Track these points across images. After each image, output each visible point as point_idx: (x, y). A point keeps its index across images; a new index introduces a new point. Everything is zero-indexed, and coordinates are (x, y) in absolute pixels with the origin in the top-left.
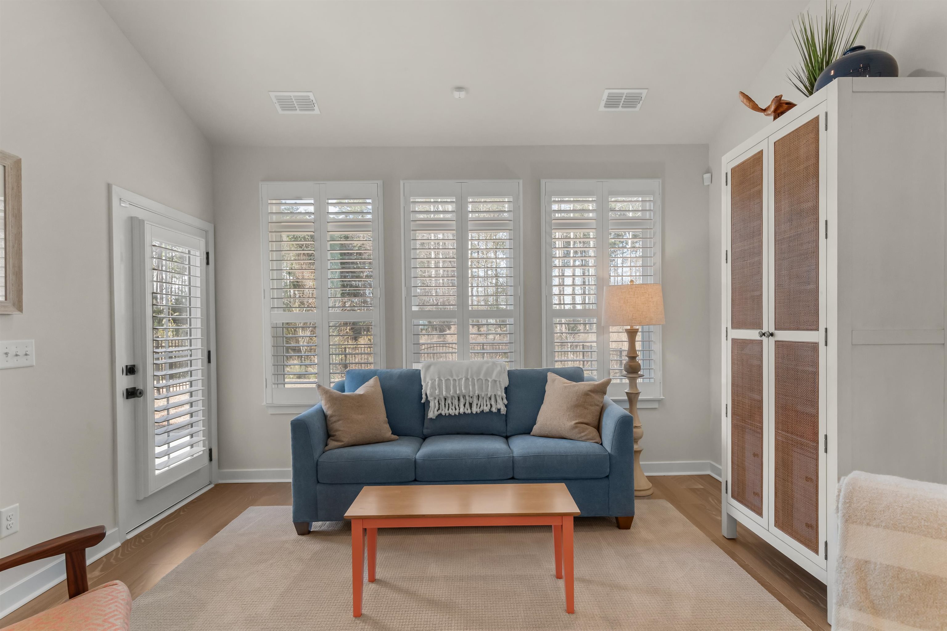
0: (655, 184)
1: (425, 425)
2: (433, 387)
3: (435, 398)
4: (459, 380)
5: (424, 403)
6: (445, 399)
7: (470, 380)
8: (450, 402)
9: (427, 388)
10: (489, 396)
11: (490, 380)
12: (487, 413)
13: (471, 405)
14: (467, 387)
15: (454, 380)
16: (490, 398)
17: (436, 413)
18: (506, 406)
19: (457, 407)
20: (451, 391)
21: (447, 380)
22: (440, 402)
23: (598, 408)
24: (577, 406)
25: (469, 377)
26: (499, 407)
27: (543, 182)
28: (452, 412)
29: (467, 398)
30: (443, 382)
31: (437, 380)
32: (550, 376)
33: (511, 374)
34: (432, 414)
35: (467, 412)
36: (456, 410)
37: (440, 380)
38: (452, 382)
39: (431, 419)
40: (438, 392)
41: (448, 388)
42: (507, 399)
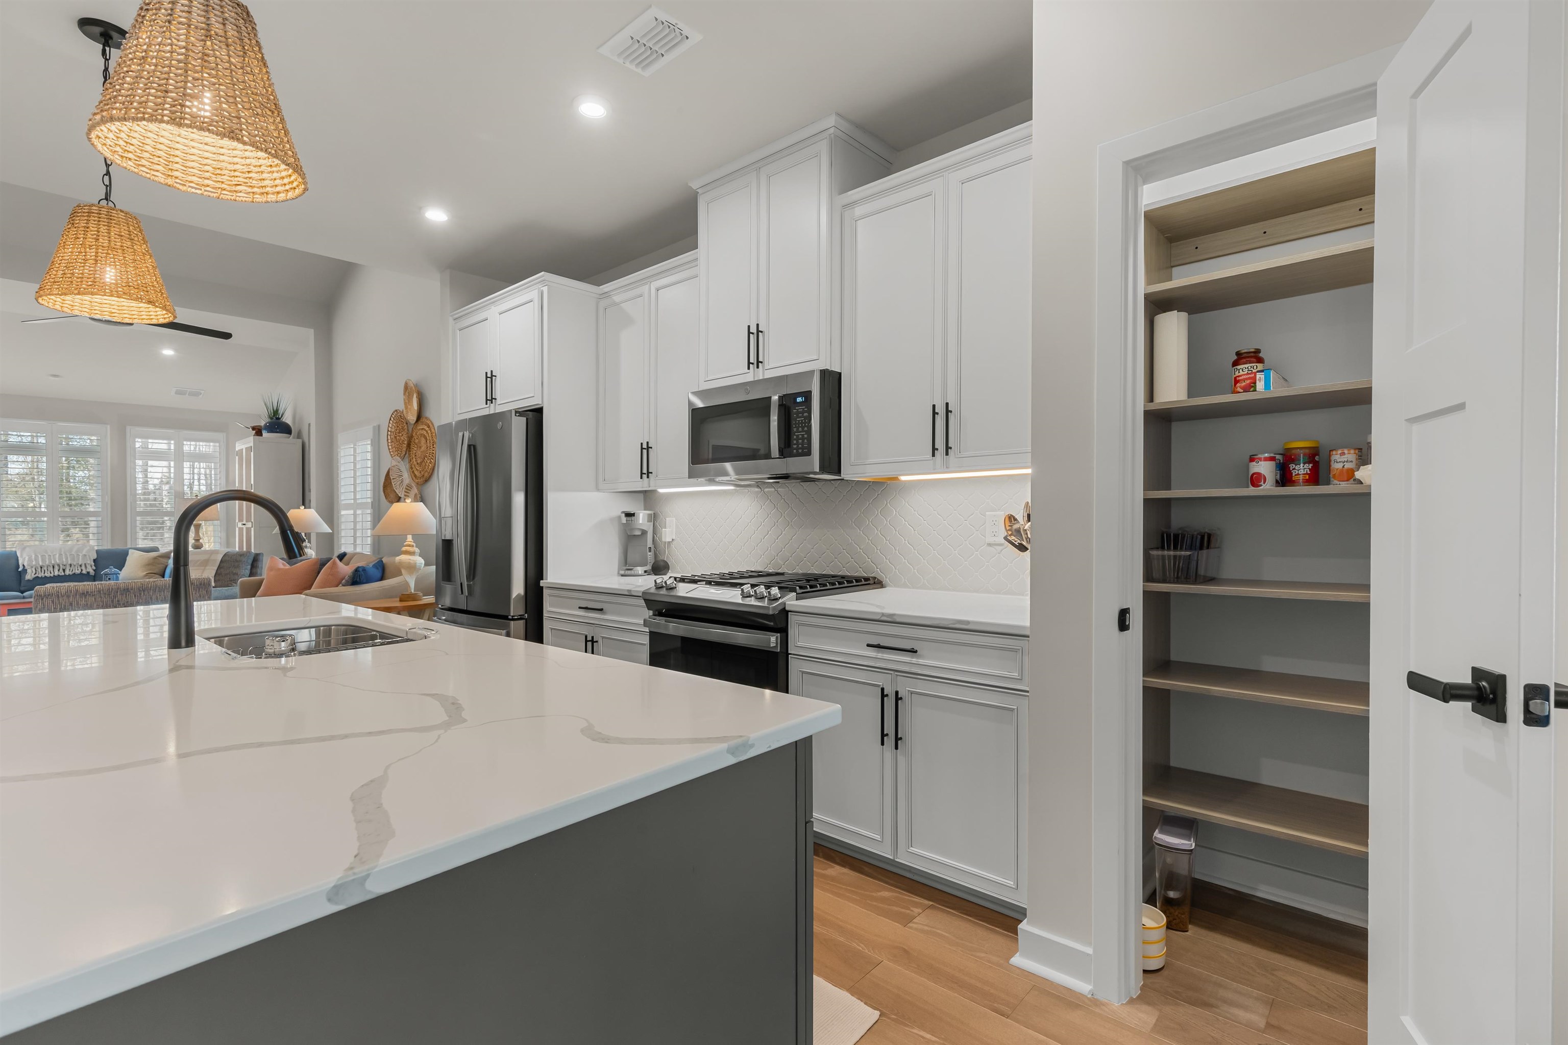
0: (221, 436)
1: (22, 585)
2: (30, 560)
3: (32, 567)
4: (54, 555)
5: (20, 572)
6: (41, 568)
7: (64, 555)
8: (45, 569)
9: (23, 560)
10: (80, 564)
11: (81, 555)
12: (78, 574)
13: (64, 570)
14: (59, 559)
15: (49, 555)
16: (81, 566)
17: (34, 576)
18: (94, 570)
19: (52, 572)
20: (46, 562)
21: (43, 556)
22: (37, 569)
23: (164, 566)
24: (148, 565)
25: (62, 553)
26: (88, 570)
27: (128, 428)
28: (47, 574)
29: (61, 566)
30: (39, 556)
31: (33, 556)
32: (130, 551)
33: (97, 552)
34: (29, 576)
35: (61, 574)
36: (51, 573)
37: (36, 556)
38: (47, 556)
39: (29, 580)
40: (34, 563)
41: (43, 560)
42: (95, 566)
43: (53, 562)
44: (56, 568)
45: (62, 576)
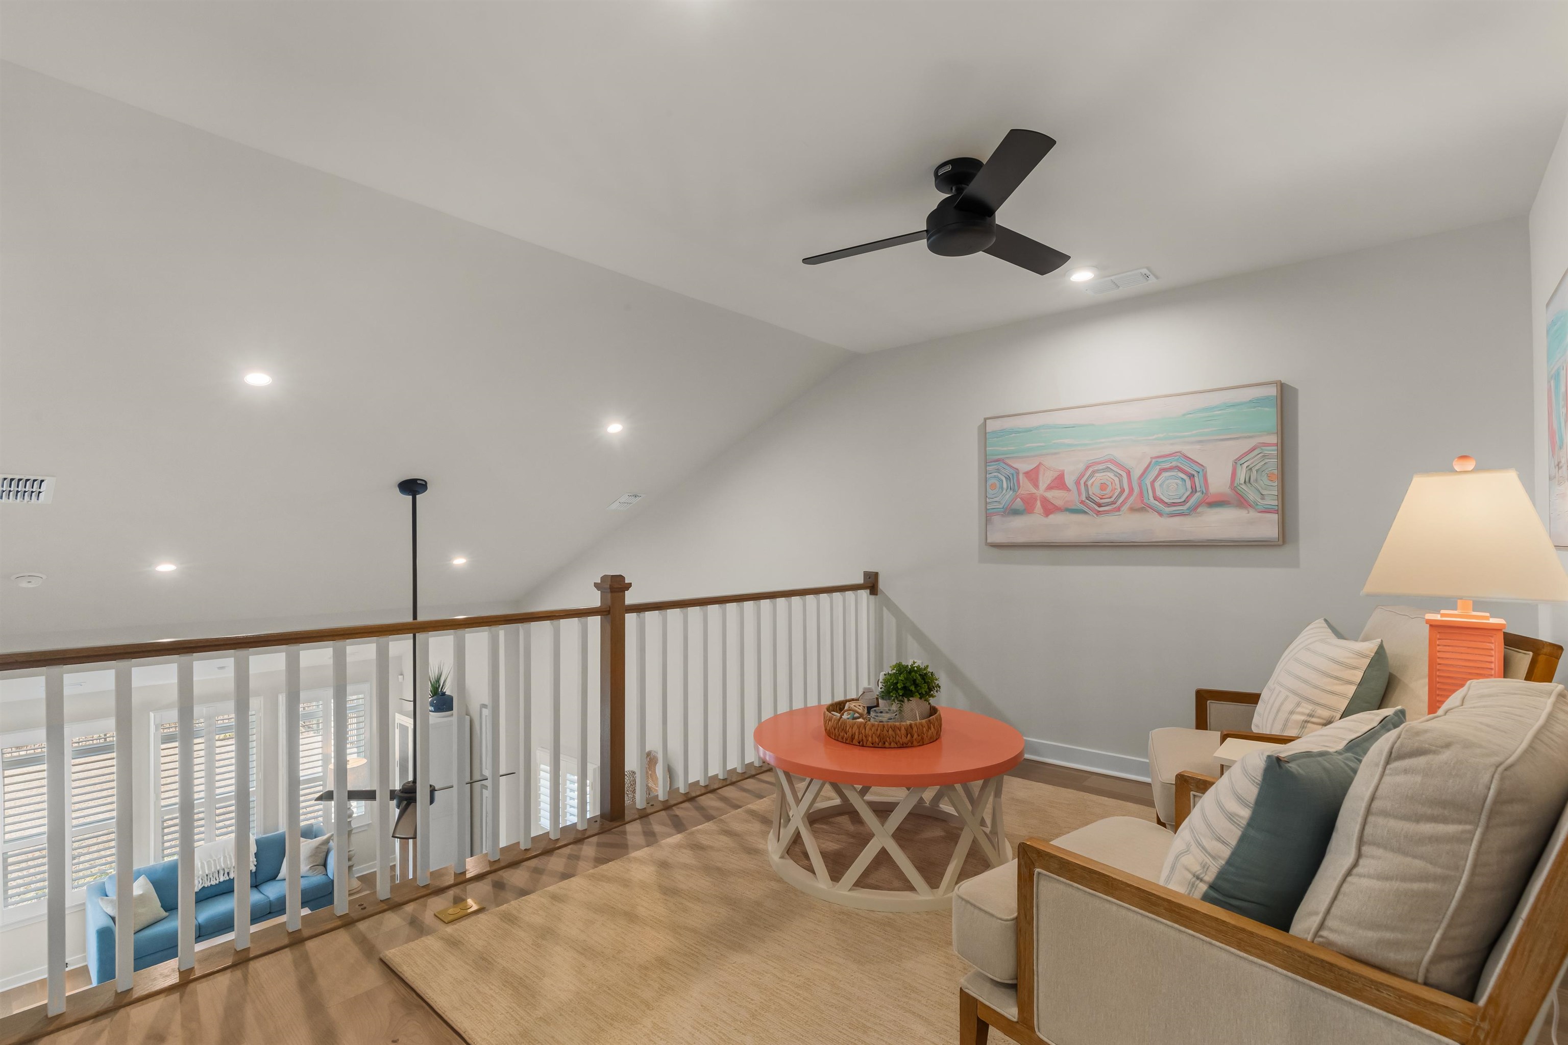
0: (365, 686)
4: (218, 859)
6: (207, 875)
7: (228, 857)
8: (211, 876)
13: (228, 874)
14: (225, 862)
15: (215, 860)
17: (200, 887)
18: (255, 866)
19: (217, 878)
20: (212, 869)
21: (208, 862)
22: (203, 878)
23: (325, 853)
24: (311, 856)
25: (226, 855)
26: (251, 869)
28: (213, 883)
29: (226, 870)
30: (205, 863)
32: (288, 837)
33: (260, 842)
38: (212, 862)
40: (200, 873)
41: (209, 868)
42: (256, 861)
43: (218, 868)
44: (221, 873)
45: (227, 880)
